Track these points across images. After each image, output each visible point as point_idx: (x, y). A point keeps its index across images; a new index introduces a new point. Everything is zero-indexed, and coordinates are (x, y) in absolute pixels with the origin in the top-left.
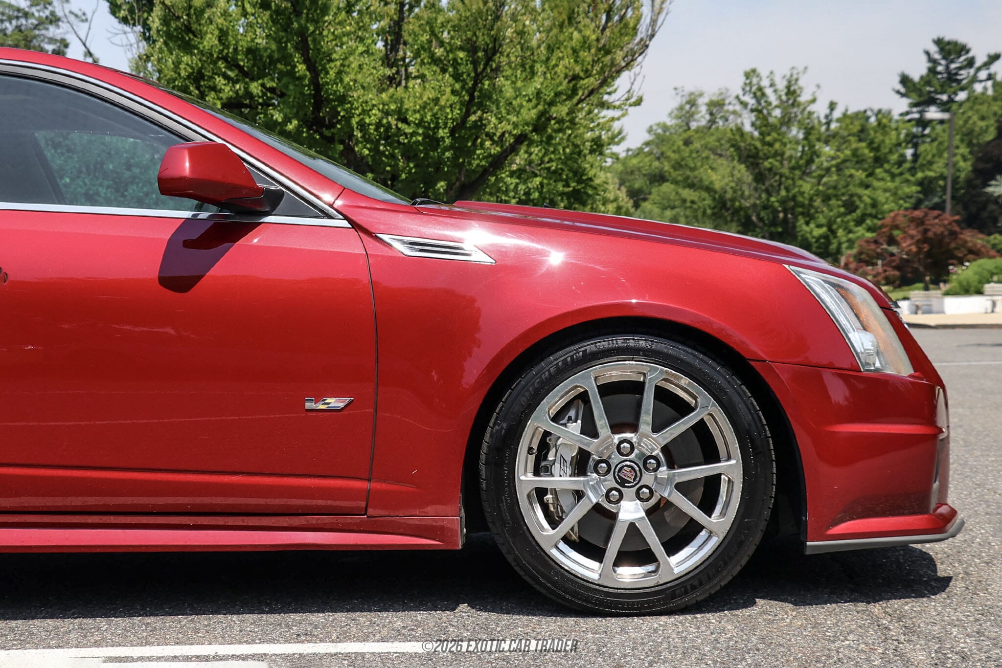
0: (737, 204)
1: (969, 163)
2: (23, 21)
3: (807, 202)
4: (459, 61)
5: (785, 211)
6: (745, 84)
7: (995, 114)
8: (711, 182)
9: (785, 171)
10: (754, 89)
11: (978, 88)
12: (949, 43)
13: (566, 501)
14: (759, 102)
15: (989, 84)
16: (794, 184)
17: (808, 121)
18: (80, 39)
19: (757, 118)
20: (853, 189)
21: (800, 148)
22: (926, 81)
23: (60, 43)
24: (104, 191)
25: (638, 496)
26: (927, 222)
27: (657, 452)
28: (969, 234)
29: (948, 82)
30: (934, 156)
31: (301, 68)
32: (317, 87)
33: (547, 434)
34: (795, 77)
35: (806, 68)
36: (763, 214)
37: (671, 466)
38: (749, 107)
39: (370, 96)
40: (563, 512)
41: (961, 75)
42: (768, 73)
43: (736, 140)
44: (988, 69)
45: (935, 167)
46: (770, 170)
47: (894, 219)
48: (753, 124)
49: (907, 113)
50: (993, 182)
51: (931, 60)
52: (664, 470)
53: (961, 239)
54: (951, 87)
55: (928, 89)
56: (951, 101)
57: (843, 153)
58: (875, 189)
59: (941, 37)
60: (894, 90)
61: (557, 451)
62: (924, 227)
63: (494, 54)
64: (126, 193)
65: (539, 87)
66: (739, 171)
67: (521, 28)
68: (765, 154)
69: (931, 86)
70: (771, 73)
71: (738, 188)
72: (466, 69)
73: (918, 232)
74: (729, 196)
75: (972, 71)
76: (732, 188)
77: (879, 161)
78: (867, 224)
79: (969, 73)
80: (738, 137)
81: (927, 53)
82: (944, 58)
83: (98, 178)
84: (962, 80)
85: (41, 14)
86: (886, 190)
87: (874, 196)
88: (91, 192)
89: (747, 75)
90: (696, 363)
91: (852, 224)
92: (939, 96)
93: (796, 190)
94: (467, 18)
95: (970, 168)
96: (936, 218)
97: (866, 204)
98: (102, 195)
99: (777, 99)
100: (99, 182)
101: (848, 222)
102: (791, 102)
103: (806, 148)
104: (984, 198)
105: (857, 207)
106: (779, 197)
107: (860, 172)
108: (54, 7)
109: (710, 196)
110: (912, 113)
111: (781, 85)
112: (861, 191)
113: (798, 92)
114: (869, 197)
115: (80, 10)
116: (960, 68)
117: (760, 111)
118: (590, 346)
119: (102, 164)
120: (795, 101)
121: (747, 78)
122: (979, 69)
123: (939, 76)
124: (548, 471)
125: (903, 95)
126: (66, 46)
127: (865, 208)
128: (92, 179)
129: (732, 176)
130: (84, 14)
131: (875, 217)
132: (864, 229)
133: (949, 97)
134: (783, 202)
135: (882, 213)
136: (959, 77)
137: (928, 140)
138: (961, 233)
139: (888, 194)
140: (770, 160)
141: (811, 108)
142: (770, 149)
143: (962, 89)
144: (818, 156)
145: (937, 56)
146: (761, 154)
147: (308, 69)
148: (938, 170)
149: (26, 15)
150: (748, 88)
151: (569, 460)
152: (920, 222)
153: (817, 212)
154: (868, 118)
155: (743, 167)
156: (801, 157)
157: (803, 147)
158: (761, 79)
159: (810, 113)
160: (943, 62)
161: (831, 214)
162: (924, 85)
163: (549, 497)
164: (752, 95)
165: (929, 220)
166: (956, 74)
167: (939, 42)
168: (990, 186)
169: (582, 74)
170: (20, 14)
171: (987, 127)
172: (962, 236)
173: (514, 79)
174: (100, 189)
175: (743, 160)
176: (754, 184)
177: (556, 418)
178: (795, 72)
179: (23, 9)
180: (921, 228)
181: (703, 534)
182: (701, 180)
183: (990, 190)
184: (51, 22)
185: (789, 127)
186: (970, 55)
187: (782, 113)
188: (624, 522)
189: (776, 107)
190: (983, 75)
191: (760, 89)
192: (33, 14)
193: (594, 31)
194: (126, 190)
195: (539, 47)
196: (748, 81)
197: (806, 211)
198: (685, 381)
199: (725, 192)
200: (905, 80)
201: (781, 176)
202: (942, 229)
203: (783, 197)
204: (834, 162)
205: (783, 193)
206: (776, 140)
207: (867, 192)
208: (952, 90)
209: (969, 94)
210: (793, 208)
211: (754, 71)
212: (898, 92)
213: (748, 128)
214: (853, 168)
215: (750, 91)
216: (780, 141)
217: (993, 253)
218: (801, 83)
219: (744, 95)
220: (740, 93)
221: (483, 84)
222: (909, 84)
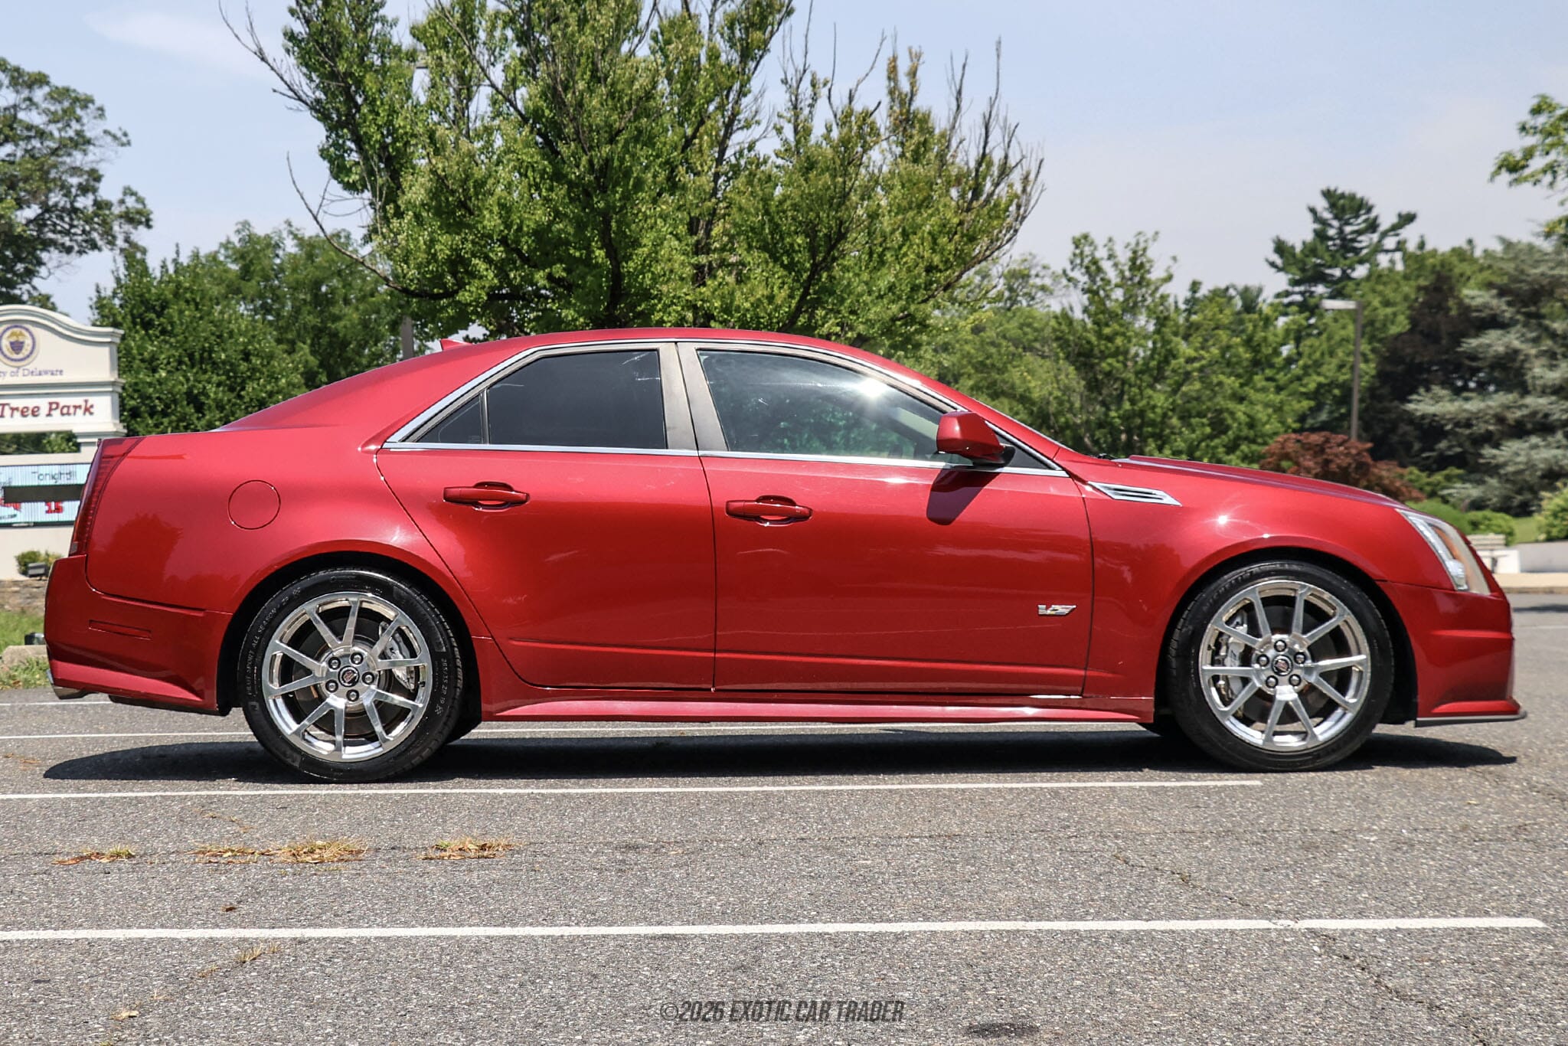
0: (1063, 420)
1: (1373, 365)
2: (36, 143)
3: (1159, 419)
4: (797, 248)
5: (1129, 432)
6: (1075, 255)
7: (1406, 298)
8: (1028, 390)
9: (1130, 376)
10: (1086, 261)
11: (1383, 260)
12: (1342, 196)
13: (1235, 686)
14: (1094, 281)
15: (1398, 256)
16: (1141, 393)
17: (1161, 308)
18: (310, 211)
19: (1091, 302)
20: (1221, 402)
21: (1150, 344)
22: (1310, 250)
23: (89, 175)
24: (214, 389)
25: (1290, 682)
26: (1328, 450)
27: (1305, 650)
28: (1385, 467)
29: (1342, 251)
30: (1323, 354)
31: (600, 254)
32: (617, 276)
33: (1221, 634)
34: (1142, 245)
35: (1157, 233)
36: (1098, 434)
37: (1314, 659)
38: (1080, 286)
39: (684, 290)
40: (1232, 693)
41: (1360, 242)
42: (1105, 241)
43: (1062, 332)
44: (1397, 235)
45: (1324, 369)
46: (1108, 374)
47: (1283, 445)
48: (1085, 310)
49: (1287, 294)
50: (1415, 397)
51: (1317, 219)
52: (1309, 663)
53: (1374, 474)
54: (1346, 258)
55: (1314, 260)
56: (1345, 277)
57: (1208, 352)
58: (1252, 403)
59: (1332, 188)
60: (1267, 260)
61: (1228, 648)
62: (1325, 457)
63: (838, 241)
64: (243, 393)
65: (893, 280)
66: (1067, 375)
67: (875, 207)
68: (1101, 352)
69: (1316, 256)
70: (1110, 240)
71: (1066, 398)
72: (803, 258)
73: (1316, 463)
74: (1052, 408)
75: (1375, 237)
76: (1056, 398)
77: (1256, 364)
78: (1242, 451)
79: (1371, 239)
80: (1064, 327)
81: (1313, 211)
82: (1336, 217)
83: (205, 372)
84: (1362, 249)
85: (63, 134)
86: (1267, 405)
87: (1252, 413)
88: (196, 392)
89: (1077, 243)
90: (1335, 582)
91: (1221, 450)
92: (1328, 271)
93: (1144, 402)
94: (811, 195)
95: (1373, 372)
96: (1340, 445)
97: (1240, 424)
98: (212, 395)
99: (1117, 276)
100: (207, 376)
101: (1216, 447)
102: (1136, 280)
103: (1159, 345)
104: (1393, 416)
105: (1228, 428)
106: (1121, 412)
107: (1233, 378)
108: (83, 125)
109: (1025, 408)
110: (1293, 293)
111: (1124, 257)
112: (1231, 405)
113: (1147, 266)
114: (1245, 413)
115: (120, 129)
116: (1360, 233)
117: (1096, 293)
118: (1255, 568)
119: (211, 351)
120: (1142, 278)
121: (1077, 247)
122: (1384, 234)
123: (1330, 243)
124: (1221, 663)
125: (1279, 269)
126: (98, 179)
127: (1240, 430)
128: (197, 373)
129: (1058, 382)
130: (125, 135)
131: (1254, 441)
132: (1238, 458)
133: (1344, 272)
134: (1126, 418)
135: (1263, 436)
136: (1356, 245)
137: (1315, 332)
138: (1375, 467)
139: (1270, 410)
140: (1110, 360)
141: (1165, 289)
142: (1110, 345)
143: (1361, 262)
144: (1175, 357)
145: (1327, 215)
146: (1096, 351)
147: (608, 255)
148: (1328, 374)
149: (42, 135)
150: (1078, 261)
151: (1237, 654)
152: (1319, 450)
153: (1173, 433)
154: (1231, 298)
155: (1071, 369)
156: (1152, 357)
157: (1154, 343)
158: (1096, 248)
159: (1164, 298)
160: (1335, 223)
161: (1194, 436)
162: (1307, 256)
163: (1221, 683)
164: (1083, 270)
165: (1331, 448)
166: (1354, 240)
167: (1328, 194)
168: (1410, 401)
169: (941, 266)
170: (32, 133)
171: (1395, 314)
172: (1376, 471)
173: (857, 271)
174: (209, 387)
175: (1072, 359)
176: (1086, 393)
177: (1228, 622)
178: (1142, 239)
179: (37, 127)
180: (1320, 459)
181: (1339, 711)
182: (1013, 387)
183: (1411, 406)
184: (76, 146)
185: (1134, 315)
186: (1373, 215)
187: (1125, 294)
188: (1280, 701)
189: (1117, 286)
190: (1390, 242)
191: (1095, 262)
192: (51, 134)
193: (956, 212)
194: (243, 389)
195: (893, 232)
196: (1078, 251)
197: (1158, 431)
198: (1327, 595)
199: (1048, 403)
200: (1281, 248)
201: (1124, 382)
202: (1349, 460)
203: (1126, 411)
204: (1197, 365)
205: (1127, 406)
206: (1116, 334)
207: (1242, 407)
208: (1348, 262)
209: (1370, 270)
210: (1140, 427)
211: (1086, 237)
212: (1273, 265)
213: (1078, 314)
214: (1223, 373)
215: (1081, 265)
216: (1123, 334)
217: (1415, 494)
218: (1150, 254)
219: (1073, 269)
220: (1068, 267)
221: (821, 277)
222: (1286, 254)
